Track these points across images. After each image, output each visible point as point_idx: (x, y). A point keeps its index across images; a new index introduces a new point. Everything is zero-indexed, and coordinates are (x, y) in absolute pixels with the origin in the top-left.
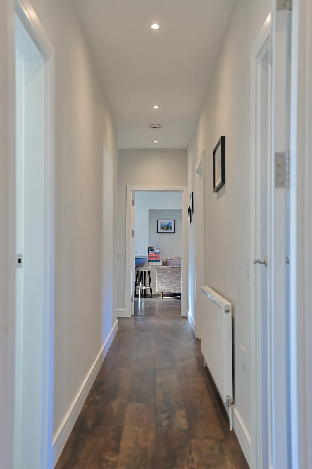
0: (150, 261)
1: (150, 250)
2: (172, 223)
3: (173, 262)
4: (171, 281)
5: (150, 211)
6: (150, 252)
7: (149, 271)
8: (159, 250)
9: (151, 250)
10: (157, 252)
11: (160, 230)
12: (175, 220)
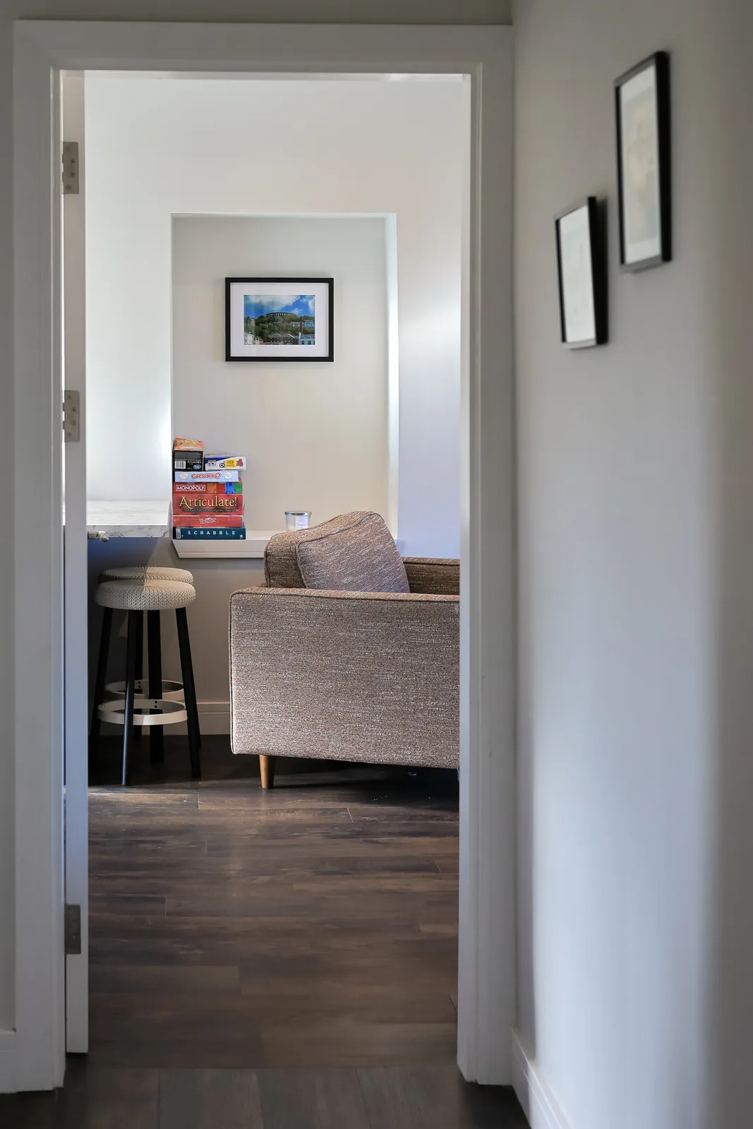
0: (185, 536)
1: (181, 464)
2: (316, 298)
3: (337, 553)
4: (330, 685)
5: (180, 224)
6: (183, 477)
7: (181, 613)
8: (240, 463)
9: (189, 468)
10: (229, 476)
11: (244, 344)
12: (330, 282)
